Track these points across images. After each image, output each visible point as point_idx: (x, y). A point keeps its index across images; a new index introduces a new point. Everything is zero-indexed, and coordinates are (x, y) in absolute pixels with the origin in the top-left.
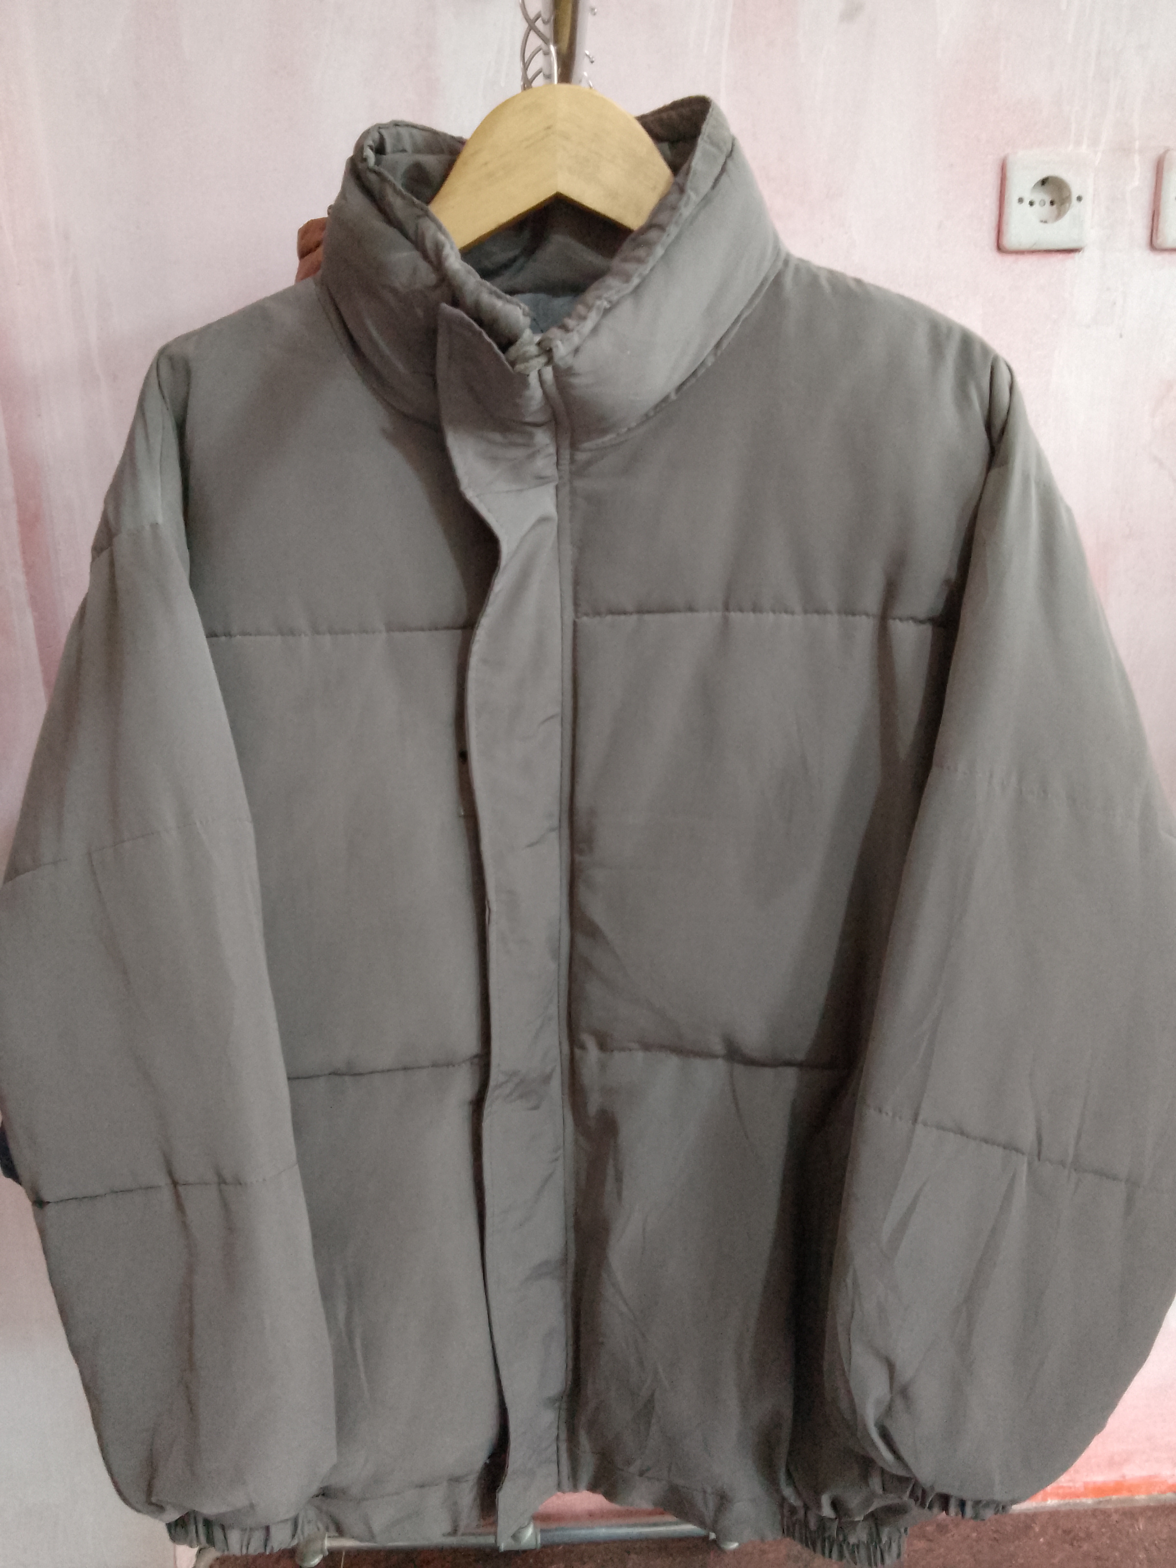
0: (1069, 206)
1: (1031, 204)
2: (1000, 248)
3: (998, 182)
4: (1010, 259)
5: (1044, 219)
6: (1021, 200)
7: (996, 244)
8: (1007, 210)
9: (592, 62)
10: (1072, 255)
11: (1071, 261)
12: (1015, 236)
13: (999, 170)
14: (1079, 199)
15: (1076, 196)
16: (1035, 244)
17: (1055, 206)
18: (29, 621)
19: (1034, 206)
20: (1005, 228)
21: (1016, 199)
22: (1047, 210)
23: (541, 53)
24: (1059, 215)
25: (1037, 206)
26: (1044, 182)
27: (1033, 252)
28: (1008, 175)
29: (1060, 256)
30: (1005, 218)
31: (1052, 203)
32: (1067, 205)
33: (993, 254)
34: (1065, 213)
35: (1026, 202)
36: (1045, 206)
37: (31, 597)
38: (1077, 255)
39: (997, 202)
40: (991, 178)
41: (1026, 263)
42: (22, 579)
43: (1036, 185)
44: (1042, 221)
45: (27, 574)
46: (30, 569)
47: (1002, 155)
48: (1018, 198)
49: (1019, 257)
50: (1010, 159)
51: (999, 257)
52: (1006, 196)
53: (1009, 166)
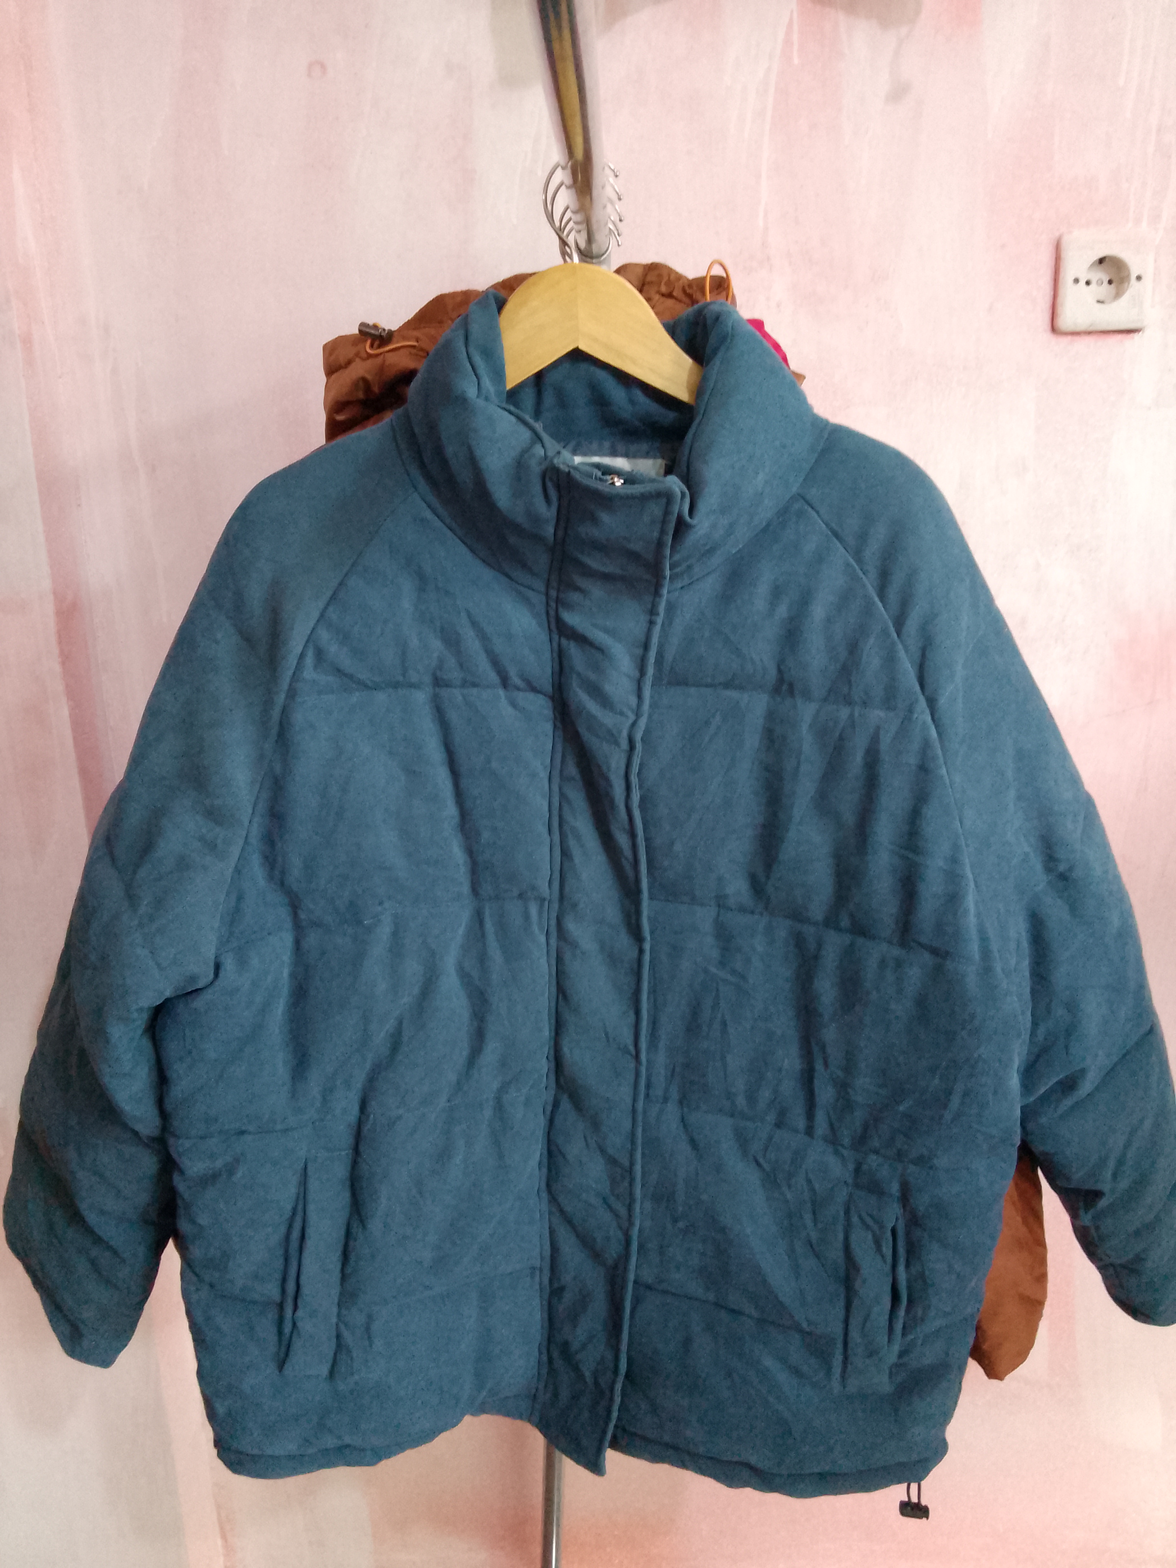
0: (1128, 287)
1: (1088, 283)
2: (1054, 329)
3: (1053, 263)
4: (1065, 340)
5: (1101, 299)
6: (1076, 281)
7: (1050, 326)
8: (1061, 292)
9: (617, 176)
10: (1132, 335)
11: (1129, 341)
12: (1069, 317)
13: (1054, 251)
14: (1139, 278)
15: (1136, 276)
16: (1090, 326)
17: (1112, 285)
18: (65, 712)
19: (1090, 286)
20: (1059, 310)
21: (1071, 280)
22: (1105, 290)
23: (559, 169)
24: (1118, 295)
25: (1094, 285)
26: (1101, 261)
27: (1089, 333)
28: (1064, 255)
29: (1119, 337)
30: (1059, 300)
31: (1110, 282)
32: (1126, 284)
33: (1048, 336)
34: (1123, 293)
35: (1082, 282)
36: (1103, 285)
37: (67, 686)
38: (1136, 336)
39: (1052, 283)
40: (1045, 258)
41: (1082, 345)
42: (58, 668)
43: (1093, 265)
44: (1098, 302)
45: (63, 663)
46: (66, 658)
47: (1057, 234)
48: (1073, 278)
49: (1075, 338)
50: (1065, 239)
51: (1053, 338)
52: (1061, 277)
53: (1064, 245)
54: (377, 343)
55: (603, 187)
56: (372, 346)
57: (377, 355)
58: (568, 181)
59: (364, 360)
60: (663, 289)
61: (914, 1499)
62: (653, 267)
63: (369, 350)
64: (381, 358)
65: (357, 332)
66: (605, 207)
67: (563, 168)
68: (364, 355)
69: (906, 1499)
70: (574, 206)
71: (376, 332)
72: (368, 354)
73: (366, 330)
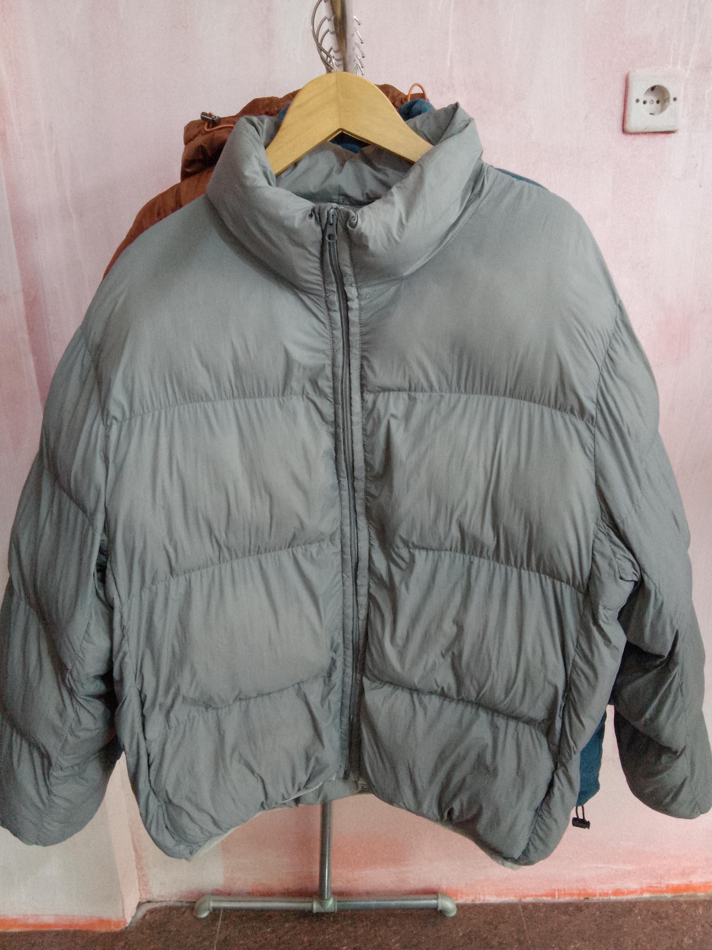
0: (668, 105)
1: (645, 102)
2: (624, 131)
3: (623, 90)
4: (630, 137)
5: (652, 112)
6: (638, 101)
7: (622, 128)
8: (629, 107)
10: (670, 135)
11: (669, 139)
12: (633, 124)
13: (625, 82)
14: (675, 99)
15: (673, 98)
16: (646, 128)
17: (659, 104)
18: (32, 363)
19: (646, 104)
20: (627, 118)
21: (634, 100)
22: (654, 107)
23: (327, 20)
24: (662, 110)
25: (648, 104)
26: (653, 89)
27: (645, 133)
28: (630, 85)
29: (663, 136)
30: (627, 113)
31: (658, 102)
32: (667, 103)
33: (620, 134)
34: (665, 109)
35: (641, 102)
36: (653, 104)
37: (33, 348)
38: (673, 135)
39: (623, 102)
40: (620, 86)
41: (640, 141)
42: (26, 337)
43: (647, 92)
44: (651, 114)
45: (30, 334)
46: (31, 331)
47: (626, 72)
48: (636, 99)
49: (636, 136)
50: (631, 75)
51: (623, 136)
52: (628, 98)
53: (630, 79)
54: (211, 125)
55: (353, 35)
56: (208, 127)
57: (211, 132)
58: (332, 29)
59: (202, 135)
61: (581, 817)
63: (206, 129)
64: (212, 133)
65: (200, 119)
66: (354, 49)
67: (329, 20)
68: (203, 132)
69: (576, 817)
70: (335, 48)
71: (210, 118)
72: (205, 131)
73: (205, 117)
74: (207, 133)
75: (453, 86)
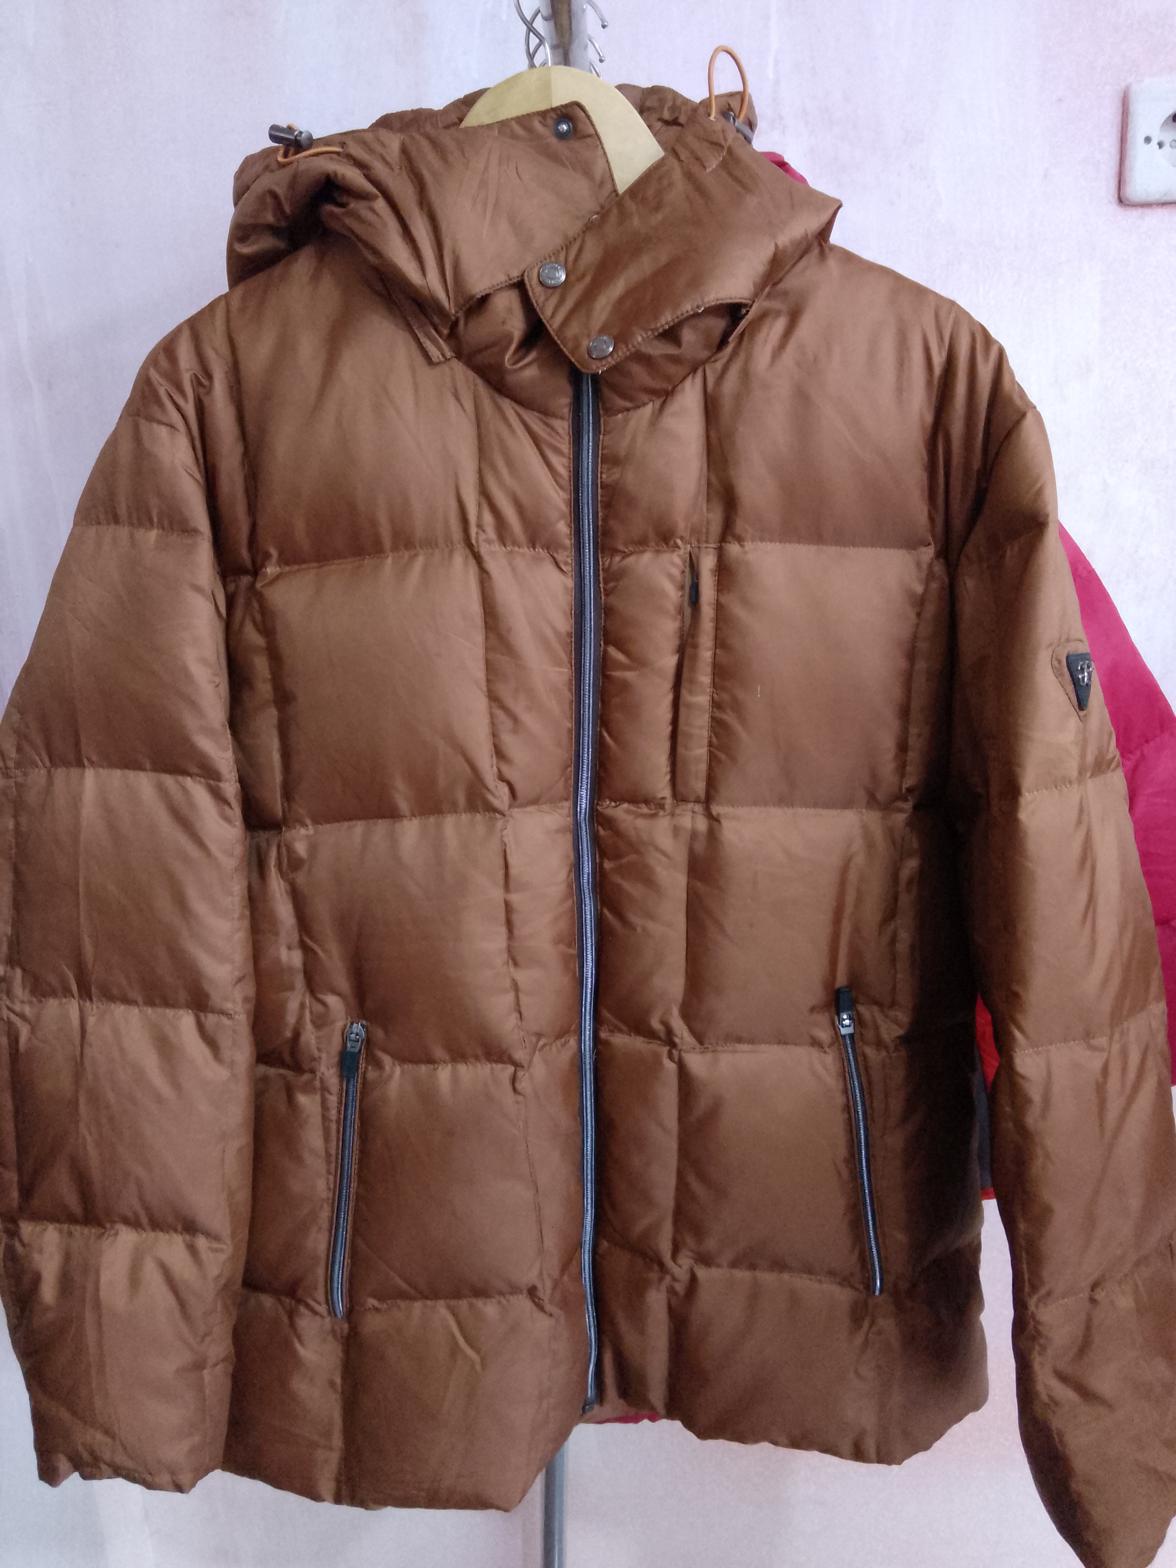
1: (1160, 145)
2: (1122, 201)
3: (1118, 119)
4: (1134, 214)
6: (1148, 140)
7: (1116, 195)
8: (1130, 153)
12: (1141, 185)
13: (1119, 105)
19: (1164, 147)
20: (1127, 174)
21: (1140, 139)
25: (1167, 147)
27: (1164, 204)
28: (1131, 109)
30: (1127, 163)
33: (1113, 208)
35: (1155, 142)
39: (1118, 145)
40: (1110, 114)
41: (1155, 218)
43: (1166, 122)
47: (1123, 85)
48: (1144, 137)
49: (1147, 211)
50: (1135, 88)
51: (1120, 212)
52: (1129, 135)
53: (1133, 97)
54: (292, 150)
56: (286, 156)
57: (292, 164)
59: (273, 172)
60: (666, 115)
62: (656, 91)
63: (281, 160)
64: (295, 167)
68: (275, 166)
71: (292, 137)
72: (279, 163)
73: (277, 134)
74: (282, 166)
75: (781, 118)
